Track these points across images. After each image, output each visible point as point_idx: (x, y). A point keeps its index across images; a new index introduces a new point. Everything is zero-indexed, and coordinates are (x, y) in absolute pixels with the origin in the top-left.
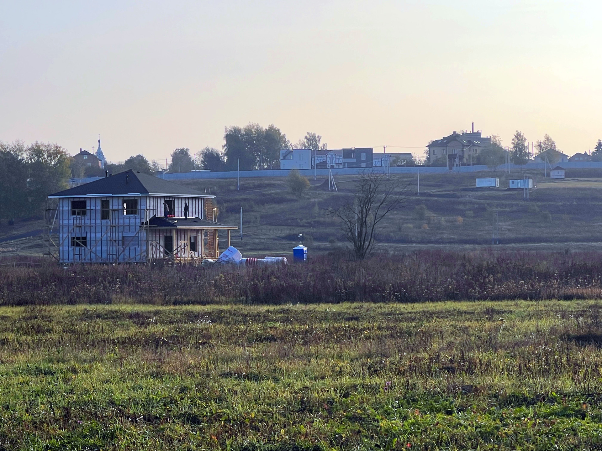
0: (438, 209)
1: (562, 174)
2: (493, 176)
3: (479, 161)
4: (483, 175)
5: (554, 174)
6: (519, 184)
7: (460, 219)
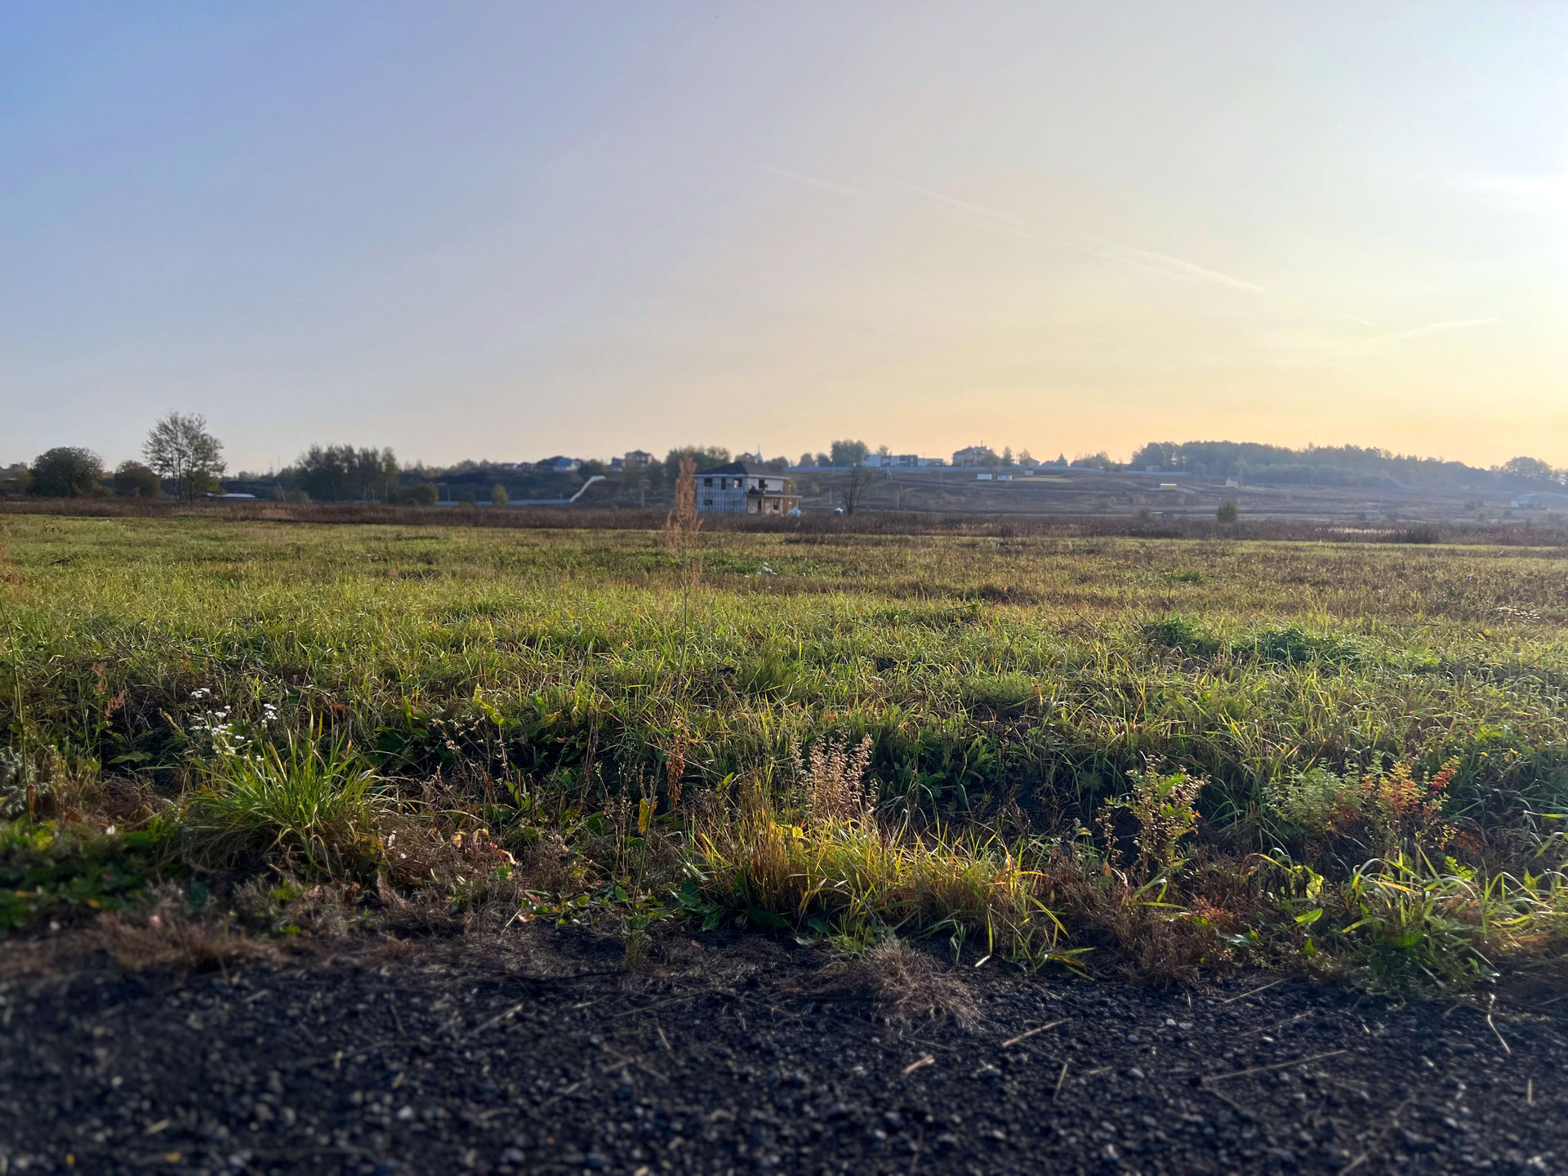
0: (951, 492)
1: (1032, 473)
2: (988, 473)
3: (982, 464)
4: (982, 472)
5: (1027, 473)
6: (1003, 478)
7: (963, 498)
